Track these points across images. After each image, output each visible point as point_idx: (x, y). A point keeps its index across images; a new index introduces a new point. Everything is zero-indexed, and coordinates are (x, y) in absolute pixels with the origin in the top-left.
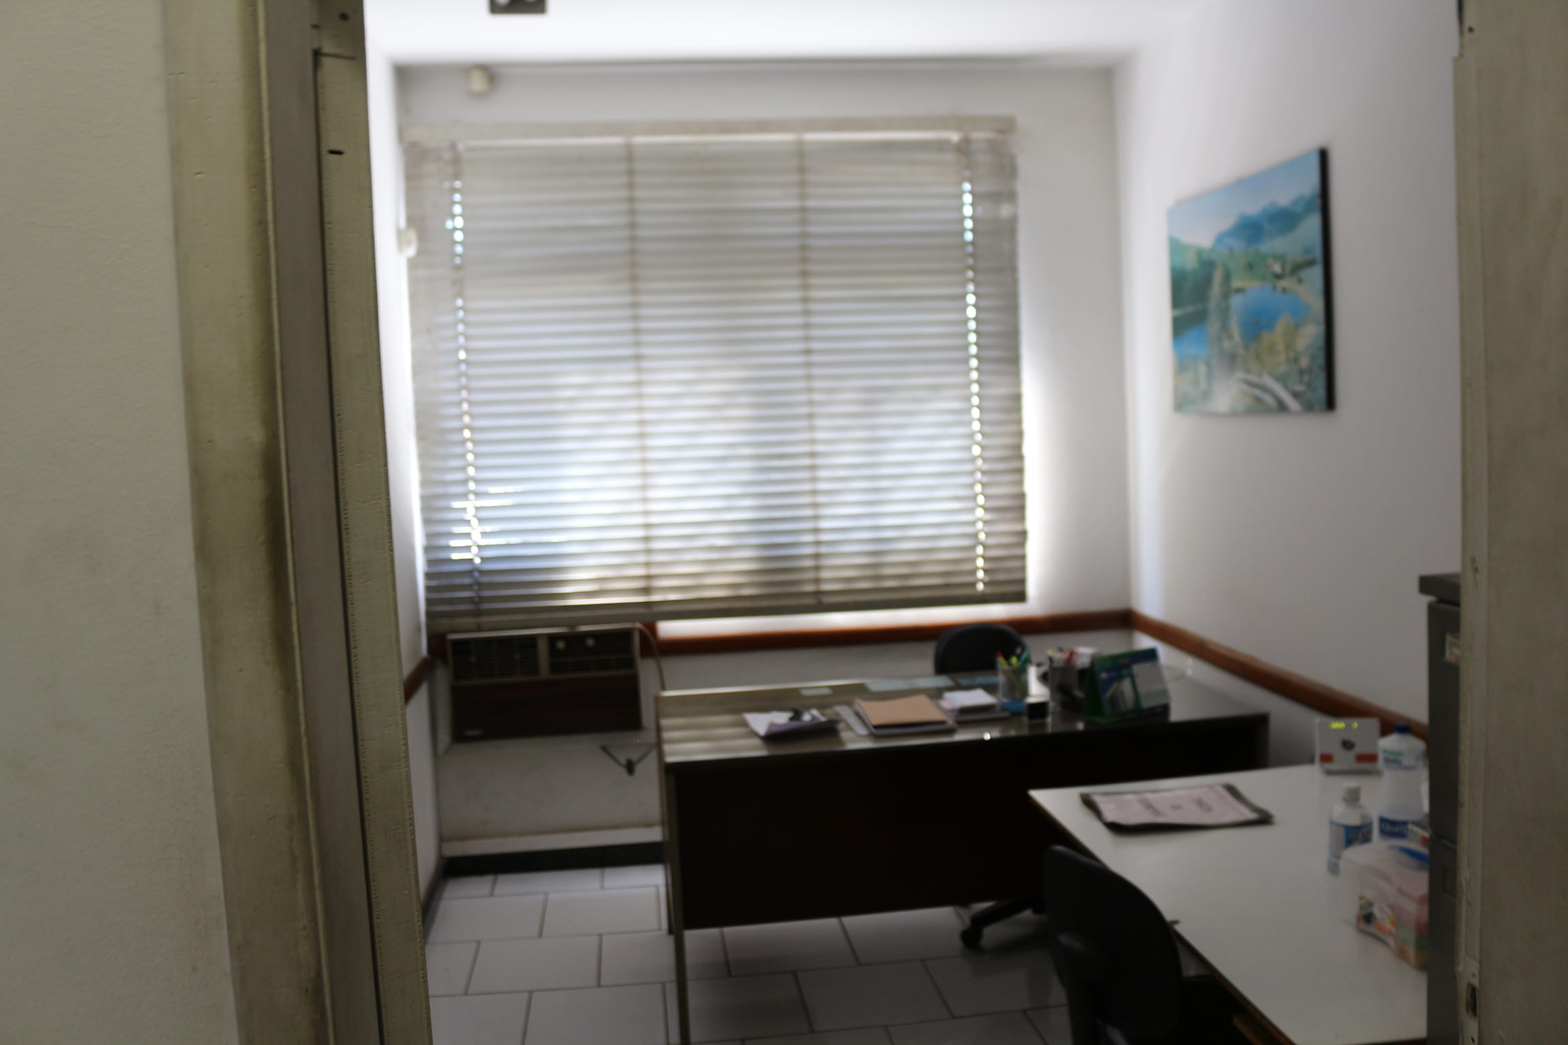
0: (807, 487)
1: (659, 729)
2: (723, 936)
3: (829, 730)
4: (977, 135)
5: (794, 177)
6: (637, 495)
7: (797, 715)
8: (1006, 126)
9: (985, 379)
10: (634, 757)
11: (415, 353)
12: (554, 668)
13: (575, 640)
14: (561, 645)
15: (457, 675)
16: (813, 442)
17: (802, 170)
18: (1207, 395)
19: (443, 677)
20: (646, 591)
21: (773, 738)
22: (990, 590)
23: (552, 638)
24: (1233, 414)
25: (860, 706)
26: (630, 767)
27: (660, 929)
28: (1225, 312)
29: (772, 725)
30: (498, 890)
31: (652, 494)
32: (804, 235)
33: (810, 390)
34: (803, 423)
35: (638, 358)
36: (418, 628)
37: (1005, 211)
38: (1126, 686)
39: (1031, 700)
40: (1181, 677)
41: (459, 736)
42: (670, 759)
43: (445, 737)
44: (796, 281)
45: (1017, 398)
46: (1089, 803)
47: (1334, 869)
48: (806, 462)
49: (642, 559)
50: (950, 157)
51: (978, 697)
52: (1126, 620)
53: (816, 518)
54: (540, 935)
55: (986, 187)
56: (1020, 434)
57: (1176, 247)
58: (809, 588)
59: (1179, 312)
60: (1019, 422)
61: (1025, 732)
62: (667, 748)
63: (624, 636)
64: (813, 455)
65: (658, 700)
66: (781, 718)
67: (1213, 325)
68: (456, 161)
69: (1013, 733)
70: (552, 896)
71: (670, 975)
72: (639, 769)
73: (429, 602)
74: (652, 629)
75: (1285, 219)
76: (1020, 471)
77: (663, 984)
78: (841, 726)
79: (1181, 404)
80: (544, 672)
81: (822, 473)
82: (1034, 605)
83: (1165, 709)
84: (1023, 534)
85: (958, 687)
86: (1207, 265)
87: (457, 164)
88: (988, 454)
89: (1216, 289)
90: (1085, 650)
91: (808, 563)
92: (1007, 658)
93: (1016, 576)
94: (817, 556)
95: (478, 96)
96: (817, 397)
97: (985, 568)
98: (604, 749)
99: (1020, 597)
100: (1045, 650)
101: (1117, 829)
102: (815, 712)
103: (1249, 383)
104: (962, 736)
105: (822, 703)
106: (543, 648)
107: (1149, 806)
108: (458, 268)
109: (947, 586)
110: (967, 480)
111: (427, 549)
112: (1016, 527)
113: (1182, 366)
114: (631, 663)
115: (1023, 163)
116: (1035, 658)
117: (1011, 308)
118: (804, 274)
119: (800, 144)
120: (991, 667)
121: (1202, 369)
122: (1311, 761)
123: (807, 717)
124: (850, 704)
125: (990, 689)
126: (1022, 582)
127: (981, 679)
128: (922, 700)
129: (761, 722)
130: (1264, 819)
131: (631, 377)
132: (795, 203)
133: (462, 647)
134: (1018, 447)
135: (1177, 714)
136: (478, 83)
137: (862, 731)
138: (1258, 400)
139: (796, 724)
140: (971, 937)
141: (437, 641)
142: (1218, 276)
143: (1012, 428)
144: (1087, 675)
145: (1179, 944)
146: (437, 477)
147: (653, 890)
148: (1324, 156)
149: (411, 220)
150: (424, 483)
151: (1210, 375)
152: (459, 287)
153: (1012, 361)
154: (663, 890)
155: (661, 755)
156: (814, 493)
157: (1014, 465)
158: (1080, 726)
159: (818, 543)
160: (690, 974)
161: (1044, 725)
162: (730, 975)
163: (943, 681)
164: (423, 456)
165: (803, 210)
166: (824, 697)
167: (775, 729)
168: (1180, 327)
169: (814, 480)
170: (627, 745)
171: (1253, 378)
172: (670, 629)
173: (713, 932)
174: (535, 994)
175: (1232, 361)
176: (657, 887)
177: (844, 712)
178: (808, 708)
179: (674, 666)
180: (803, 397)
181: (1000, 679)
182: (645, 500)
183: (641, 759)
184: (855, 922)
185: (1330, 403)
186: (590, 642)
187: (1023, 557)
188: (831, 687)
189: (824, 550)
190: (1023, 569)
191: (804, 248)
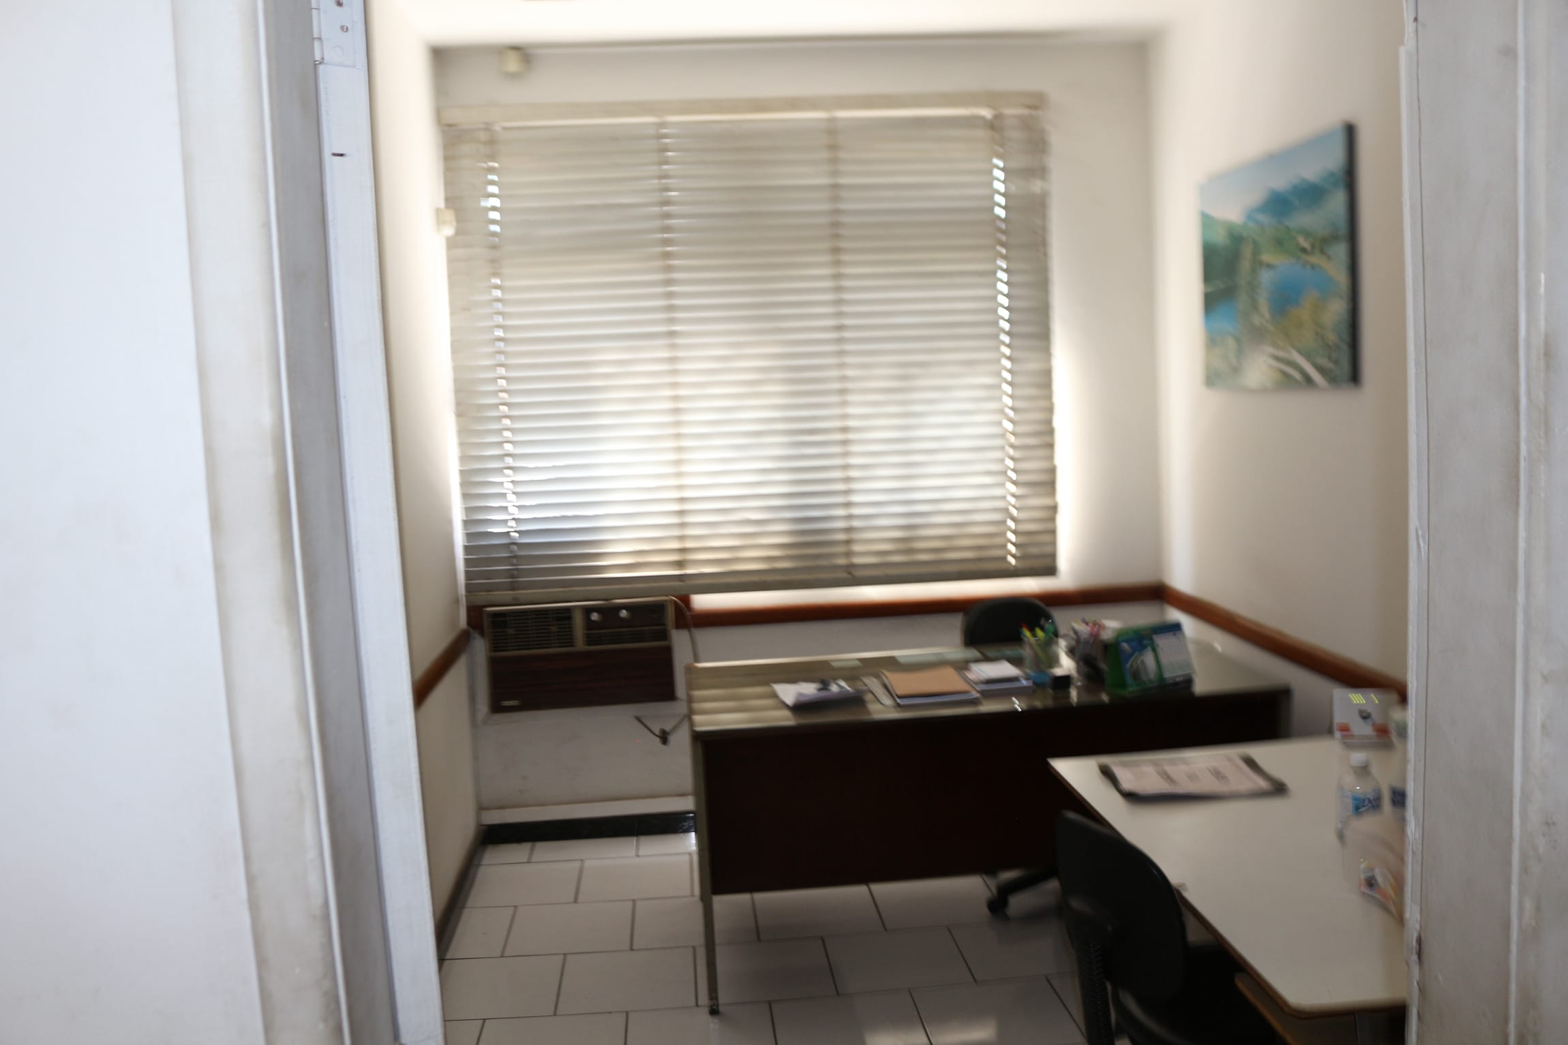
0: (838, 462)
1: (690, 700)
2: (753, 900)
3: (856, 701)
4: (1009, 111)
5: (825, 155)
6: (671, 470)
7: (825, 685)
8: (1037, 101)
9: (1017, 354)
10: (667, 729)
11: (453, 331)
12: (590, 640)
13: (610, 612)
14: (595, 616)
15: (495, 646)
16: (845, 417)
17: (833, 147)
18: (1236, 370)
19: (480, 647)
20: (680, 564)
21: (800, 708)
22: (1020, 565)
23: (588, 611)
24: (1263, 390)
25: (887, 677)
26: (664, 737)
27: (693, 895)
28: (1253, 287)
29: (800, 695)
30: (535, 858)
31: (686, 468)
32: (837, 212)
33: (842, 366)
34: (834, 399)
35: (672, 334)
36: (457, 601)
37: (1037, 186)
38: (1149, 659)
39: (1058, 672)
40: (1206, 650)
41: (497, 707)
42: (698, 729)
43: (483, 706)
44: (826, 258)
45: (1048, 373)
46: (1107, 773)
47: (1341, 836)
48: (838, 437)
49: (676, 532)
50: (981, 133)
51: (1004, 669)
52: (1158, 593)
53: (847, 492)
54: (576, 901)
55: (1019, 162)
56: (1050, 410)
57: (1207, 221)
58: (842, 561)
59: (1210, 290)
60: (1049, 397)
61: (1050, 703)
62: (697, 718)
63: (657, 609)
64: (845, 430)
65: (690, 670)
66: (809, 690)
67: (1242, 300)
68: (492, 142)
69: (1038, 704)
70: (587, 863)
71: (699, 940)
72: (672, 739)
73: (468, 575)
74: (686, 600)
75: (1311, 194)
76: (1051, 446)
77: (694, 948)
78: (869, 697)
79: (1212, 378)
80: (580, 644)
81: (855, 448)
82: (1066, 577)
83: (1188, 682)
84: (1054, 509)
85: (987, 659)
86: (1237, 239)
87: (492, 144)
88: (1020, 429)
89: (1245, 265)
90: (1113, 622)
91: (841, 537)
92: (1032, 630)
93: (1047, 550)
94: (849, 530)
95: (513, 76)
96: (849, 372)
97: (1018, 543)
98: (639, 719)
99: (1050, 570)
100: (1072, 622)
101: (1132, 797)
102: (843, 683)
103: (1277, 358)
104: (988, 707)
105: (852, 674)
106: (578, 621)
107: (1167, 777)
108: (494, 247)
109: (980, 560)
110: (998, 454)
111: (467, 523)
112: (1046, 501)
113: (1212, 341)
114: (664, 635)
115: (1056, 140)
116: (1062, 630)
117: (1042, 283)
118: (836, 250)
119: (833, 120)
120: (1017, 639)
121: (1231, 343)
122: (1330, 732)
123: (834, 688)
124: (877, 676)
125: (1016, 661)
126: (1053, 556)
127: (1009, 652)
128: (950, 672)
129: (789, 693)
130: (1279, 789)
131: (665, 354)
132: (825, 181)
133: (500, 620)
134: (1049, 422)
135: (1201, 687)
136: (513, 64)
137: (887, 701)
138: (1285, 374)
139: (824, 694)
140: (997, 905)
141: (476, 614)
142: (1247, 251)
143: (1043, 403)
144: (1111, 649)
145: (1184, 910)
146: (475, 453)
147: (687, 858)
148: (1350, 132)
149: (448, 200)
150: (463, 458)
151: (1240, 352)
152: (495, 266)
153: (1044, 336)
154: (695, 858)
155: (692, 724)
156: (846, 467)
157: (1047, 439)
158: (1105, 698)
159: (850, 517)
160: (719, 938)
161: (1068, 696)
162: (759, 939)
163: (973, 653)
164: (462, 431)
165: (835, 187)
166: (853, 668)
167: (802, 699)
168: (1212, 302)
169: (846, 454)
170: (661, 714)
171: (1281, 354)
172: (704, 602)
173: (744, 898)
174: (569, 957)
175: (1258, 335)
176: (690, 854)
177: (873, 684)
178: (835, 679)
179: (707, 637)
180: (835, 373)
181: (1026, 652)
182: (679, 475)
183: (675, 728)
184: (883, 890)
185: (1355, 377)
186: (624, 613)
187: (1053, 532)
188: (860, 660)
189: (856, 523)
190: (1053, 543)
191: (836, 224)
